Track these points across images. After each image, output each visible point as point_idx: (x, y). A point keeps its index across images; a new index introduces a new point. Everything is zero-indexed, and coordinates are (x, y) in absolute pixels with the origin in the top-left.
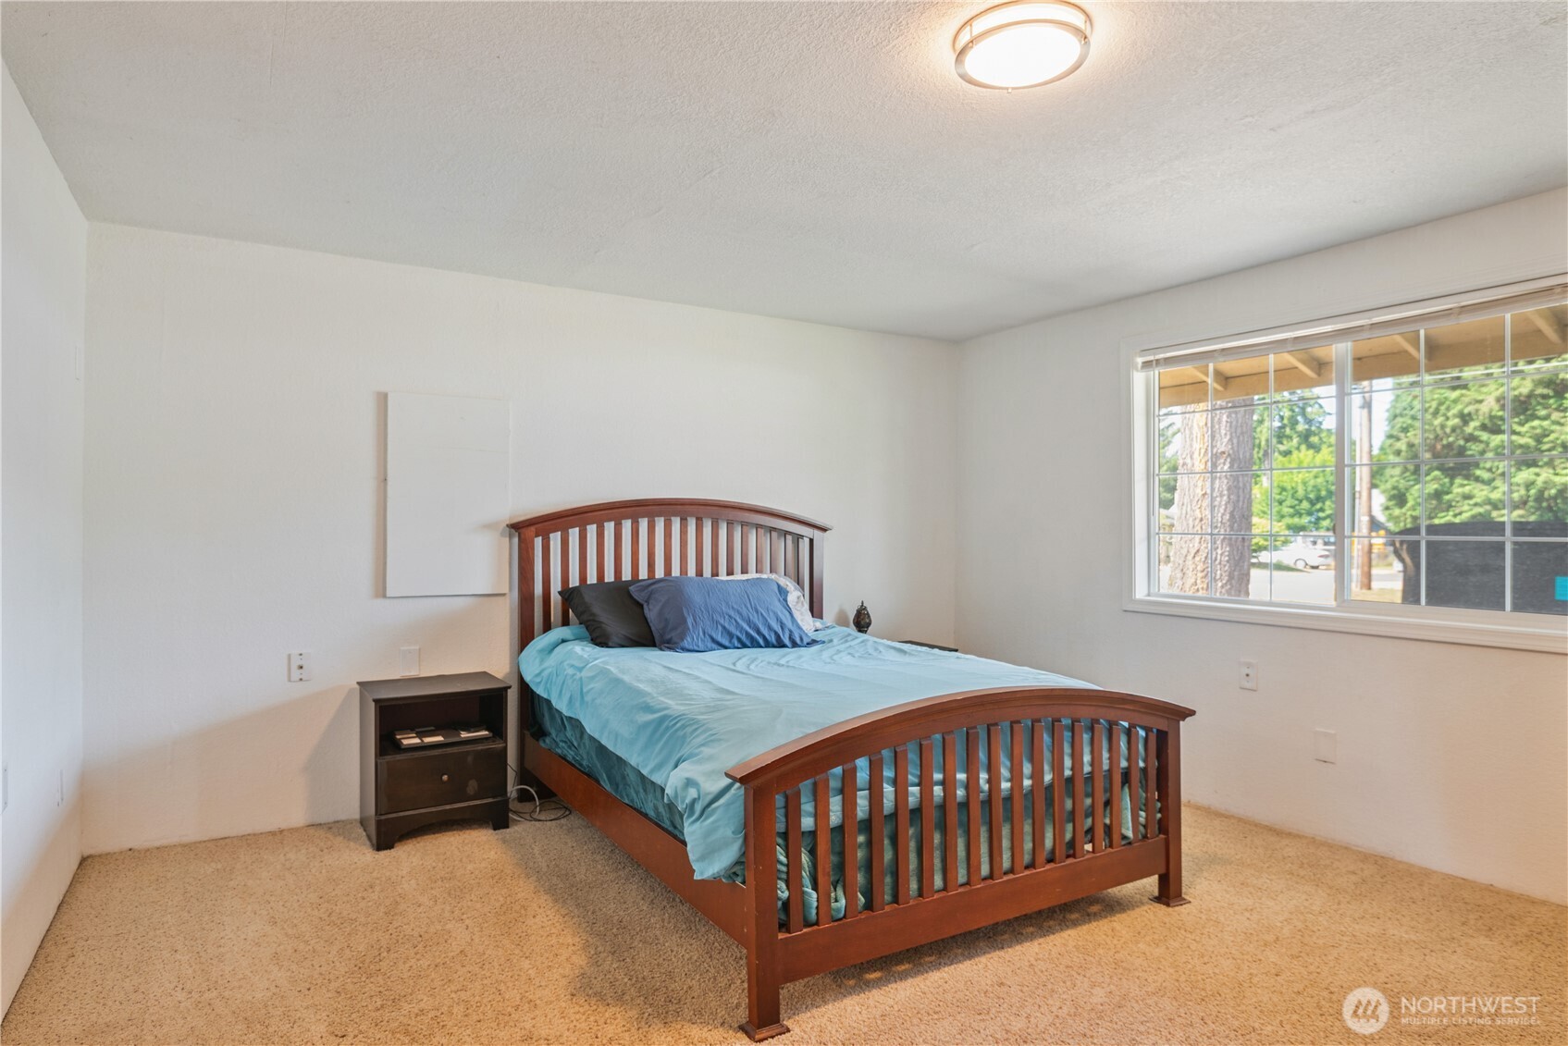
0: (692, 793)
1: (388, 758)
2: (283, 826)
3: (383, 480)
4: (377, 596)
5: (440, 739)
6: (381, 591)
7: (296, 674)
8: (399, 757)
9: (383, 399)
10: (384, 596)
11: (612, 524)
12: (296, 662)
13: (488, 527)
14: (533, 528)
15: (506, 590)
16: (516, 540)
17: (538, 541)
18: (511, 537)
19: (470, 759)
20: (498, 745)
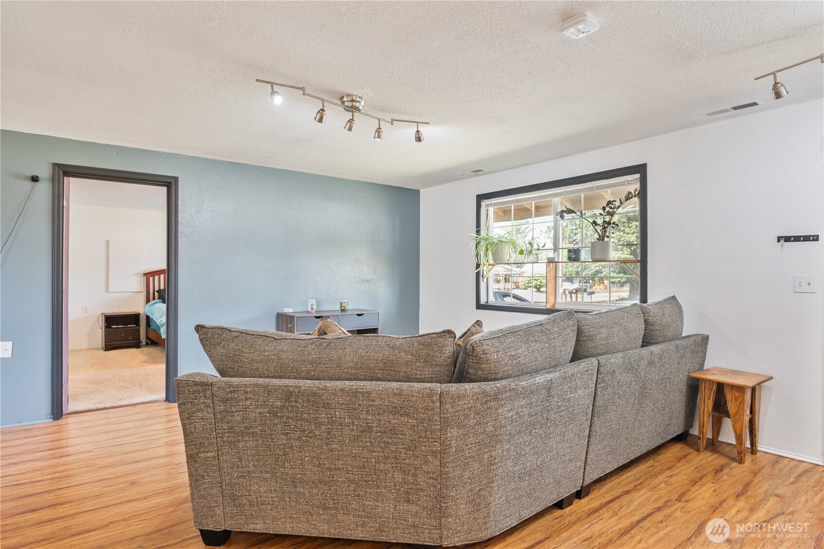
0: (161, 322)
1: (108, 329)
2: (81, 348)
3: (108, 262)
4: (106, 292)
5: (122, 326)
6: (107, 290)
7: (84, 311)
8: (111, 329)
9: (108, 242)
10: (108, 292)
11: (163, 275)
12: (84, 308)
13: (137, 274)
14: (150, 275)
15: (143, 291)
16: (145, 278)
17: (151, 278)
18: (144, 277)
19: (130, 331)
20: (138, 328)
